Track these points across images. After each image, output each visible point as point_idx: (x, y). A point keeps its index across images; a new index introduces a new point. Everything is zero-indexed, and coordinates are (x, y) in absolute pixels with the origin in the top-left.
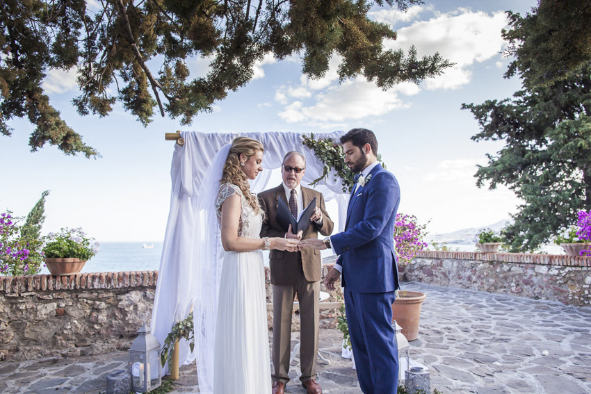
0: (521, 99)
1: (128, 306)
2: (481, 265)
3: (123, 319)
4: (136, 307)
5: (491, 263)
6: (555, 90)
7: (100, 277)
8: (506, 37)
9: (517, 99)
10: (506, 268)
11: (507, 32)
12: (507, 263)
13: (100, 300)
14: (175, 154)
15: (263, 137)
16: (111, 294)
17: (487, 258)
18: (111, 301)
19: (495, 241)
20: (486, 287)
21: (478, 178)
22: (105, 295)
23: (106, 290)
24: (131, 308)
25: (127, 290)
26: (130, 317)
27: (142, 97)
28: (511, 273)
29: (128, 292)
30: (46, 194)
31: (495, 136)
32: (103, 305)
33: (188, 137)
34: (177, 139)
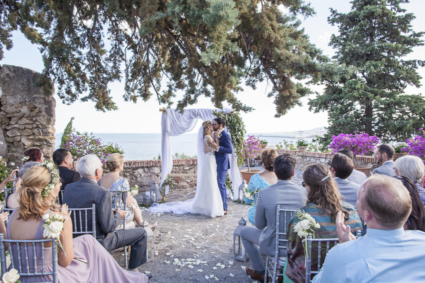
0: (336, 60)
1: (138, 175)
2: (298, 157)
3: (136, 180)
4: (141, 175)
5: (302, 156)
6: (352, 59)
7: (126, 163)
8: (330, 22)
9: (334, 60)
10: (308, 159)
11: (331, 19)
12: (309, 157)
13: (126, 172)
14: (163, 116)
15: (197, 111)
16: (131, 170)
17: (300, 154)
18: (131, 172)
19: (305, 146)
20: (299, 168)
21: (310, 106)
22: (129, 170)
23: (129, 168)
24: (139, 175)
25: (137, 168)
26: (139, 179)
27: (147, 93)
28: (310, 162)
29: (137, 169)
30: (72, 119)
31: (319, 82)
32: (128, 174)
33: (168, 111)
34: (164, 111)
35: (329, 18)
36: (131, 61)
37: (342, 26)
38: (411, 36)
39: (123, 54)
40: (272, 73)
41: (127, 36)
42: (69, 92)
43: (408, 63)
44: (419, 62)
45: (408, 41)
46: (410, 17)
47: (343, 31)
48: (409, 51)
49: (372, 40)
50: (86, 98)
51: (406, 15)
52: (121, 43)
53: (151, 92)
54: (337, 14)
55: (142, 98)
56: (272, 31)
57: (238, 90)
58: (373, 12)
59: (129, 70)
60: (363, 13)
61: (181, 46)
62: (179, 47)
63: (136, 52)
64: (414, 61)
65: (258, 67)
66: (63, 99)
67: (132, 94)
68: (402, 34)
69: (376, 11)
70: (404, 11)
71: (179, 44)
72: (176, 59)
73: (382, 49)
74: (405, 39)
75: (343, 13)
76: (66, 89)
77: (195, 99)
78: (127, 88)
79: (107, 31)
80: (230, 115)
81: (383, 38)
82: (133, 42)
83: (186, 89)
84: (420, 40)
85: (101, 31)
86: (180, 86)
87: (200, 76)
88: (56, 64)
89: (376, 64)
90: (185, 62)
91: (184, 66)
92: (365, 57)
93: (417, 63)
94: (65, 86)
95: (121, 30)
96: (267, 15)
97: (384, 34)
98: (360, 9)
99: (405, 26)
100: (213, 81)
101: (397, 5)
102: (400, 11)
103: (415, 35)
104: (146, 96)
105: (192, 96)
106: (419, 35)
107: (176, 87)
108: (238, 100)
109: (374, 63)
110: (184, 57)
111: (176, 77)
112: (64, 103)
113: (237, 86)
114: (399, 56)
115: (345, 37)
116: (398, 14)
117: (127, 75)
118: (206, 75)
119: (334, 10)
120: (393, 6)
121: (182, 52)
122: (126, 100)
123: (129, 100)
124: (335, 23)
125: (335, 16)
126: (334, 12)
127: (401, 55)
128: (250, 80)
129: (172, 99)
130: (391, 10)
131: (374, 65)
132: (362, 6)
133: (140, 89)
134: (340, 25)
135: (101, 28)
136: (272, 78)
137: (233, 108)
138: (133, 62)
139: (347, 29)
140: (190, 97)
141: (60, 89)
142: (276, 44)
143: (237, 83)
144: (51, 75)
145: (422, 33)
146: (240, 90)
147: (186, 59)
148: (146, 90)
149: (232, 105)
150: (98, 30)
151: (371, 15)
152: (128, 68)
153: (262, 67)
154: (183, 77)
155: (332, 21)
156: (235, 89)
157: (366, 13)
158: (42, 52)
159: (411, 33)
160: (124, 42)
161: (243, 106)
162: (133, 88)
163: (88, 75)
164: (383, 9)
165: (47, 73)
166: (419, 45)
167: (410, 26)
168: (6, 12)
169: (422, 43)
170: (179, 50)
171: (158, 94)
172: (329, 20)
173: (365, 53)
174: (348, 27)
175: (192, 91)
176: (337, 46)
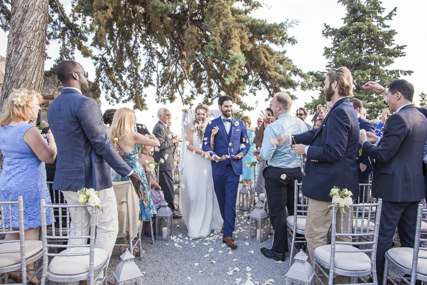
9: (327, 68)
14: (184, 116)
27: (173, 97)
31: (314, 88)
33: (189, 112)
34: (185, 111)
35: (323, 31)
36: (161, 72)
37: (335, 38)
38: (395, 48)
39: (155, 67)
40: (268, 84)
41: (158, 53)
42: (113, 96)
43: (392, 72)
44: (401, 71)
45: (391, 53)
46: (393, 33)
47: (336, 43)
48: (391, 62)
49: (361, 52)
50: (126, 100)
51: (390, 31)
52: (153, 58)
53: (176, 97)
54: (330, 29)
55: (170, 101)
56: (266, 60)
57: (243, 95)
58: (361, 28)
59: (160, 79)
60: (352, 28)
61: (202, 63)
62: (200, 63)
63: (164, 65)
64: (397, 71)
65: (258, 80)
66: (109, 101)
67: (162, 98)
68: (387, 47)
69: (363, 27)
70: (388, 27)
71: (200, 61)
72: (197, 72)
73: (369, 60)
74: (389, 51)
75: (335, 28)
76: (111, 94)
77: (212, 102)
78: (158, 93)
79: (143, 49)
80: (237, 115)
81: (371, 50)
82: (162, 57)
83: (204, 94)
84: (402, 52)
85: (139, 49)
86: (200, 92)
87: (216, 84)
88: (104, 74)
89: (363, 73)
90: (204, 74)
91: (203, 77)
92: (354, 67)
93: (400, 72)
94: (110, 91)
95: (154, 48)
96: (263, 51)
97: (371, 46)
98: (350, 25)
99: (389, 41)
100: (226, 89)
101: (382, 21)
102: (384, 26)
103: (398, 47)
104: (172, 99)
105: (210, 100)
106: (402, 48)
107: (197, 93)
108: (244, 103)
109: (361, 73)
110: (204, 70)
111: (198, 85)
112: (110, 104)
113: (243, 92)
114: (383, 66)
115: (337, 48)
116: (383, 30)
117: (158, 83)
118: (220, 84)
119: (327, 25)
120: (379, 23)
121: (202, 66)
122: (158, 102)
123: (160, 102)
124: (329, 37)
125: (328, 30)
126: (327, 27)
127: (385, 66)
128: (252, 89)
129: (192, 102)
130: (378, 26)
131: (361, 74)
132: (352, 22)
133: (168, 94)
134: (333, 37)
135: (139, 47)
136: (268, 88)
137: (241, 108)
138: (163, 72)
139: (339, 42)
140: (208, 100)
141: (106, 93)
142: (269, 69)
143: (243, 90)
144: (100, 82)
145: (404, 46)
146: (245, 95)
147: (205, 72)
148: (172, 95)
149: (239, 106)
150: (137, 48)
151: (359, 31)
152: (158, 77)
153: (260, 80)
154: (203, 85)
155: (326, 35)
156: (241, 94)
157: (355, 29)
158: (95, 65)
159: (394, 46)
160: (155, 57)
161: (248, 106)
162: (163, 93)
163: (129, 83)
164: (369, 25)
165: (97, 81)
166: (401, 56)
167: (393, 40)
168: (68, 35)
169: (404, 54)
170: (200, 66)
171: (182, 98)
172: (323, 34)
173: (353, 63)
174: (340, 40)
175: (209, 96)
176: (330, 57)
